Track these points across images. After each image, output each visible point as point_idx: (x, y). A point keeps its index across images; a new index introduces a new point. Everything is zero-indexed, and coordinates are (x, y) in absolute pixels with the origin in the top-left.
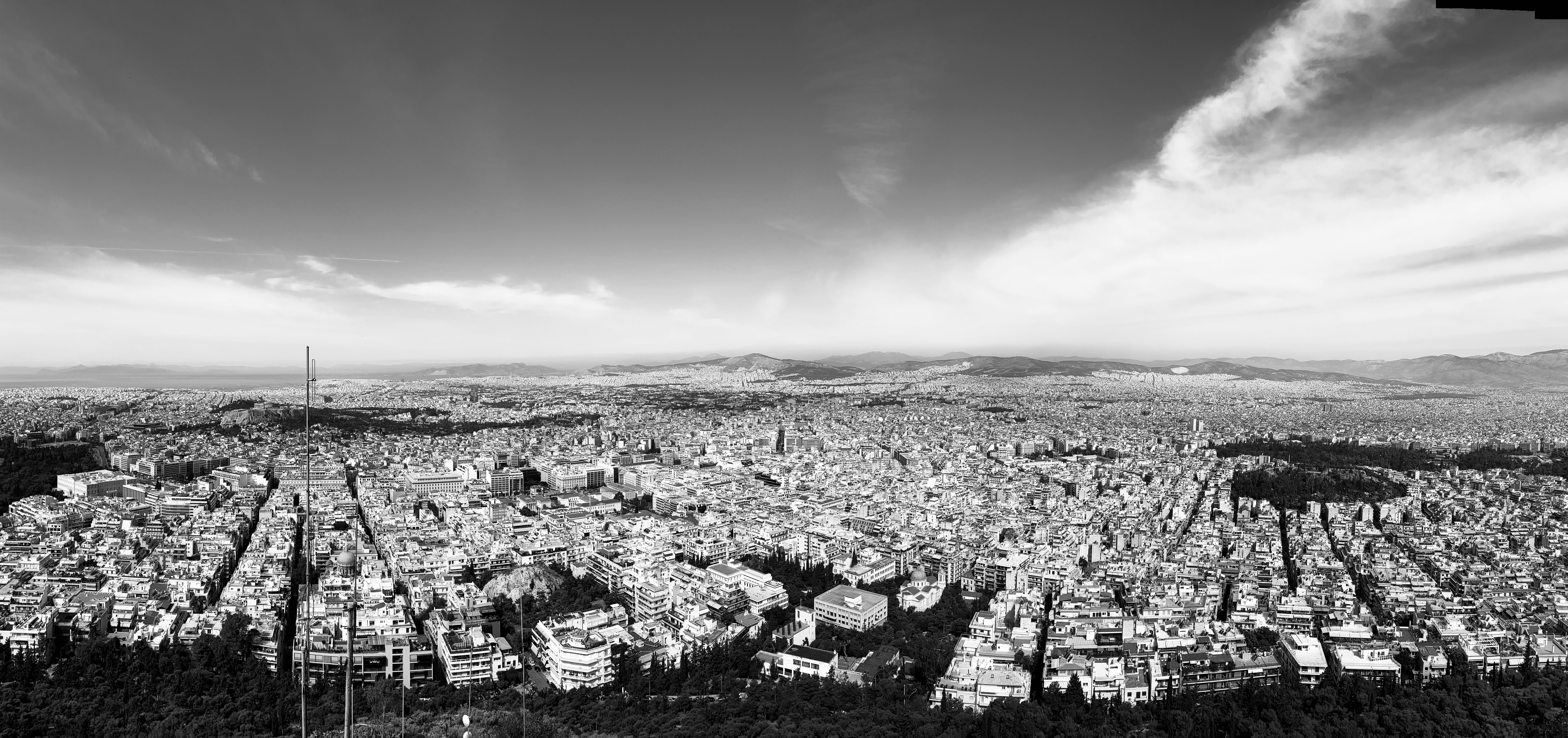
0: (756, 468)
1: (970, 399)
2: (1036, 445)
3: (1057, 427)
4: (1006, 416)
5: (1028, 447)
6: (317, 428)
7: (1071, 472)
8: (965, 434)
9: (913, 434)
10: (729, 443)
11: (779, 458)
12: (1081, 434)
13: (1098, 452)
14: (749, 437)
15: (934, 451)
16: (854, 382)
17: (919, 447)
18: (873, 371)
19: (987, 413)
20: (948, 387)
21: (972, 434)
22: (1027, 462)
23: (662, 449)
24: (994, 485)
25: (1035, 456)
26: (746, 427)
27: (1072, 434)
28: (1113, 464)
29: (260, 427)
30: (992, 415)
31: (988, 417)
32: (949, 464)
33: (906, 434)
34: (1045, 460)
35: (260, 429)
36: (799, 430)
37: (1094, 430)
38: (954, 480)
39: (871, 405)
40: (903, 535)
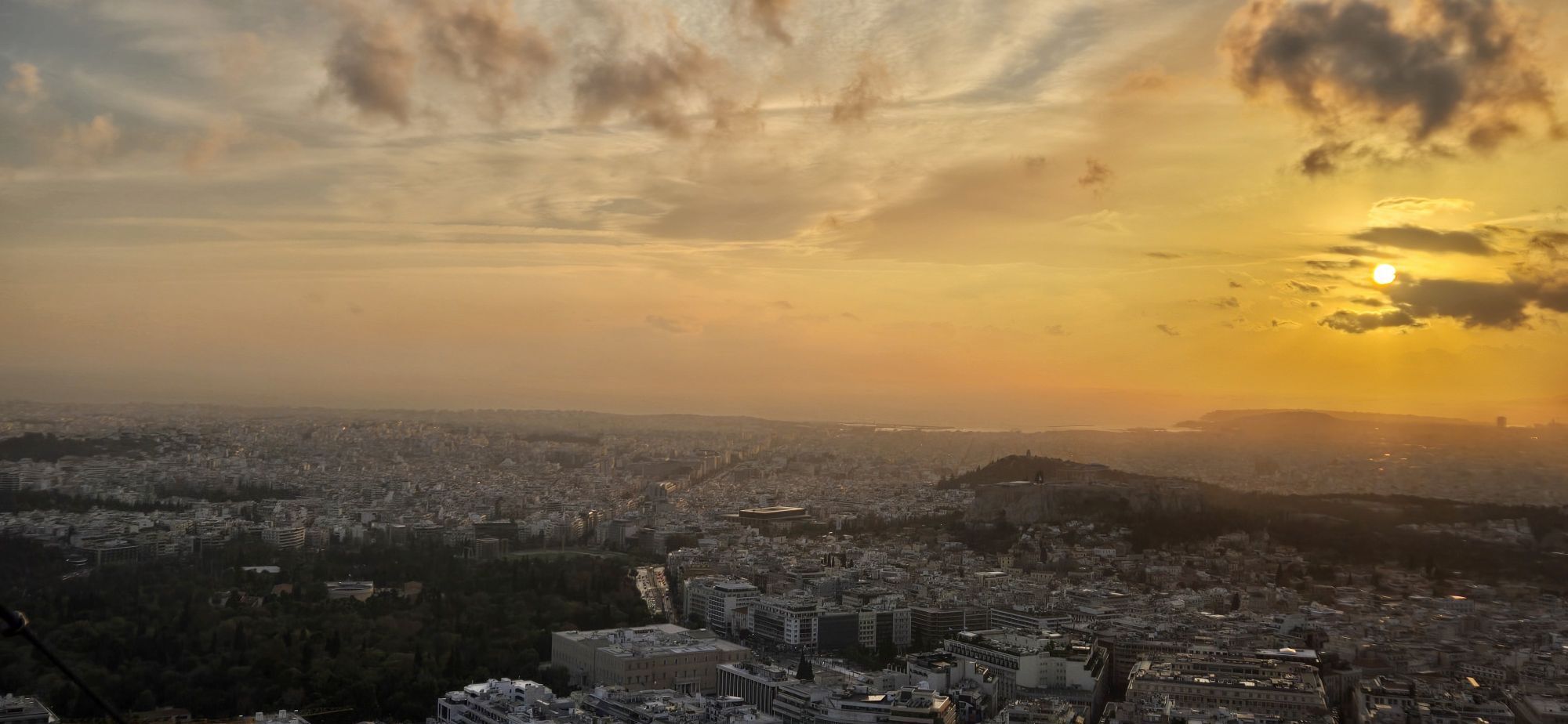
6: (1233, 546)
29: (1072, 532)
35: (1070, 539)
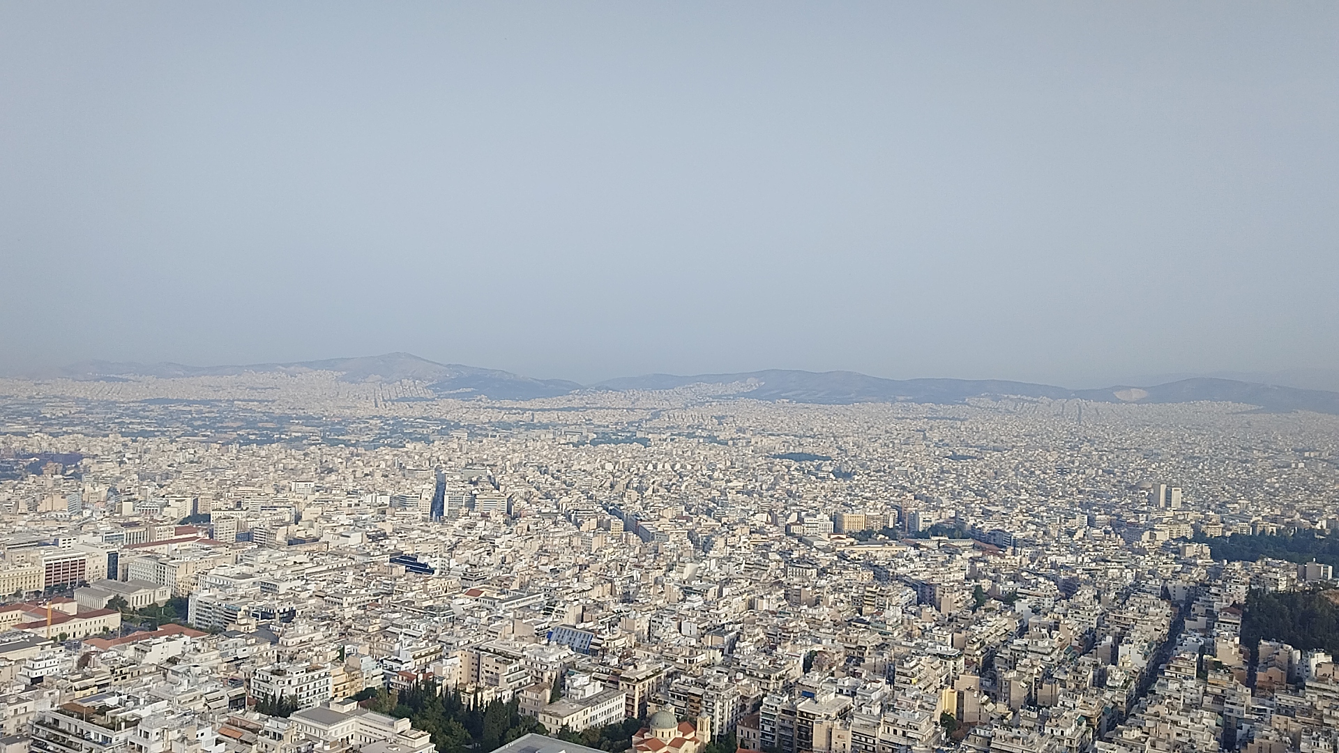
0: (392, 544)
1: (758, 438)
2: (867, 517)
3: (904, 488)
4: (818, 468)
5: (854, 521)
7: (928, 566)
8: (749, 494)
9: (662, 491)
10: (345, 503)
11: (435, 527)
12: (945, 502)
13: (975, 534)
14: (383, 493)
15: (696, 520)
16: (569, 405)
17: (669, 513)
18: (598, 389)
19: (786, 462)
20: (723, 417)
21: (761, 495)
22: (852, 544)
23: (214, 515)
24: (796, 580)
25: (865, 536)
26: (378, 477)
27: (928, 500)
28: (1003, 557)
30: (795, 465)
31: (788, 467)
32: (720, 543)
33: (650, 492)
34: (883, 543)
36: (471, 482)
37: (969, 496)
38: (730, 568)
39: (594, 443)
40: (639, 653)
